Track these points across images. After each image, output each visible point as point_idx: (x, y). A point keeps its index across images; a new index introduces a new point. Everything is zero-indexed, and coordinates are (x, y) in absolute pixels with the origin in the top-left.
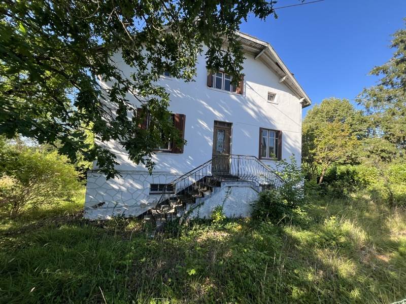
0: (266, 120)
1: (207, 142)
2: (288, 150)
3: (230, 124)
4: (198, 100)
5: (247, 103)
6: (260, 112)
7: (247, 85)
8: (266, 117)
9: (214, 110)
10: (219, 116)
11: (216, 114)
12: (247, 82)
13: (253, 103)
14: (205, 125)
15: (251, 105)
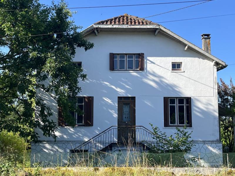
0: (170, 88)
1: (112, 115)
2: (198, 114)
3: (133, 98)
4: (102, 82)
5: (147, 76)
6: (161, 81)
7: (148, 61)
8: (168, 85)
9: (116, 88)
10: (121, 92)
11: (119, 91)
12: (148, 58)
13: (154, 75)
14: (109, 101)
15: (151, 77)
